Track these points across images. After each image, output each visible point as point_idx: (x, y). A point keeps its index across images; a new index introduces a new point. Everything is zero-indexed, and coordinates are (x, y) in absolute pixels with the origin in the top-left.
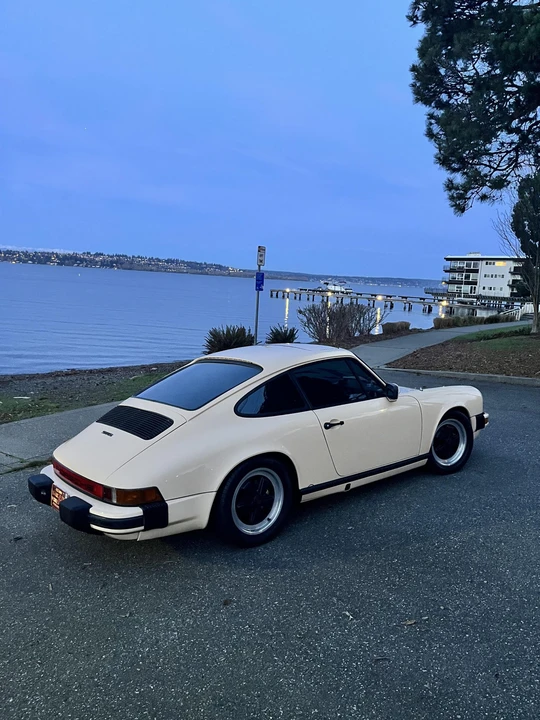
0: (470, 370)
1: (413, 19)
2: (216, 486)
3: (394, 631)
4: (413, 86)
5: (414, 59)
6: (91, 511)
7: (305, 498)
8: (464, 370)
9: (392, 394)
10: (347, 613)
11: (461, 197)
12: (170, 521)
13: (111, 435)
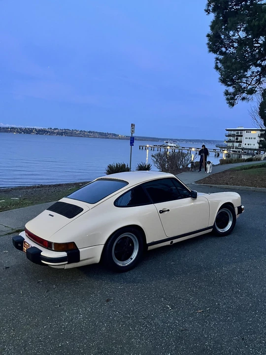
0: (237, 185)
1: (207, 11)
2: (104, 242)
3: (192, 315)
4: (208, 44)
5: (209, 31)
6: (42, 254)
7: (150, 248)
8: (234, 185)
9: (194, 196)
10: (168, 306)
11: (233, 99)
12: (81, 259)
13: (53, 216)
